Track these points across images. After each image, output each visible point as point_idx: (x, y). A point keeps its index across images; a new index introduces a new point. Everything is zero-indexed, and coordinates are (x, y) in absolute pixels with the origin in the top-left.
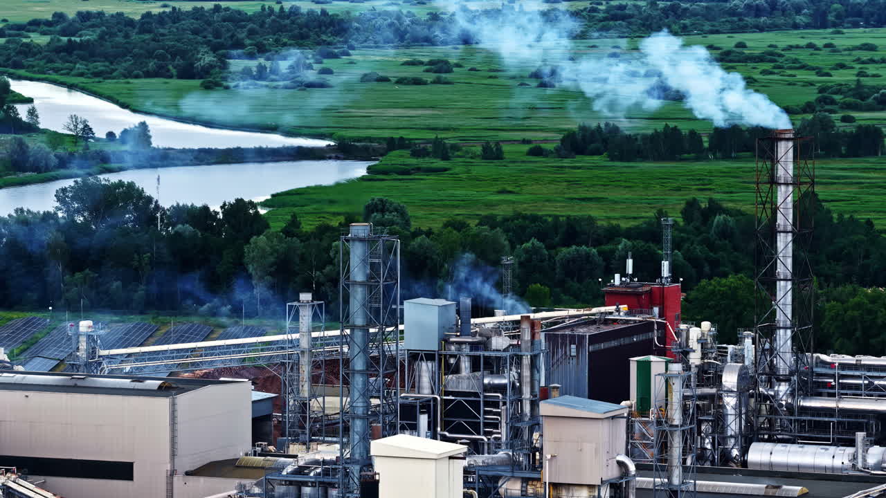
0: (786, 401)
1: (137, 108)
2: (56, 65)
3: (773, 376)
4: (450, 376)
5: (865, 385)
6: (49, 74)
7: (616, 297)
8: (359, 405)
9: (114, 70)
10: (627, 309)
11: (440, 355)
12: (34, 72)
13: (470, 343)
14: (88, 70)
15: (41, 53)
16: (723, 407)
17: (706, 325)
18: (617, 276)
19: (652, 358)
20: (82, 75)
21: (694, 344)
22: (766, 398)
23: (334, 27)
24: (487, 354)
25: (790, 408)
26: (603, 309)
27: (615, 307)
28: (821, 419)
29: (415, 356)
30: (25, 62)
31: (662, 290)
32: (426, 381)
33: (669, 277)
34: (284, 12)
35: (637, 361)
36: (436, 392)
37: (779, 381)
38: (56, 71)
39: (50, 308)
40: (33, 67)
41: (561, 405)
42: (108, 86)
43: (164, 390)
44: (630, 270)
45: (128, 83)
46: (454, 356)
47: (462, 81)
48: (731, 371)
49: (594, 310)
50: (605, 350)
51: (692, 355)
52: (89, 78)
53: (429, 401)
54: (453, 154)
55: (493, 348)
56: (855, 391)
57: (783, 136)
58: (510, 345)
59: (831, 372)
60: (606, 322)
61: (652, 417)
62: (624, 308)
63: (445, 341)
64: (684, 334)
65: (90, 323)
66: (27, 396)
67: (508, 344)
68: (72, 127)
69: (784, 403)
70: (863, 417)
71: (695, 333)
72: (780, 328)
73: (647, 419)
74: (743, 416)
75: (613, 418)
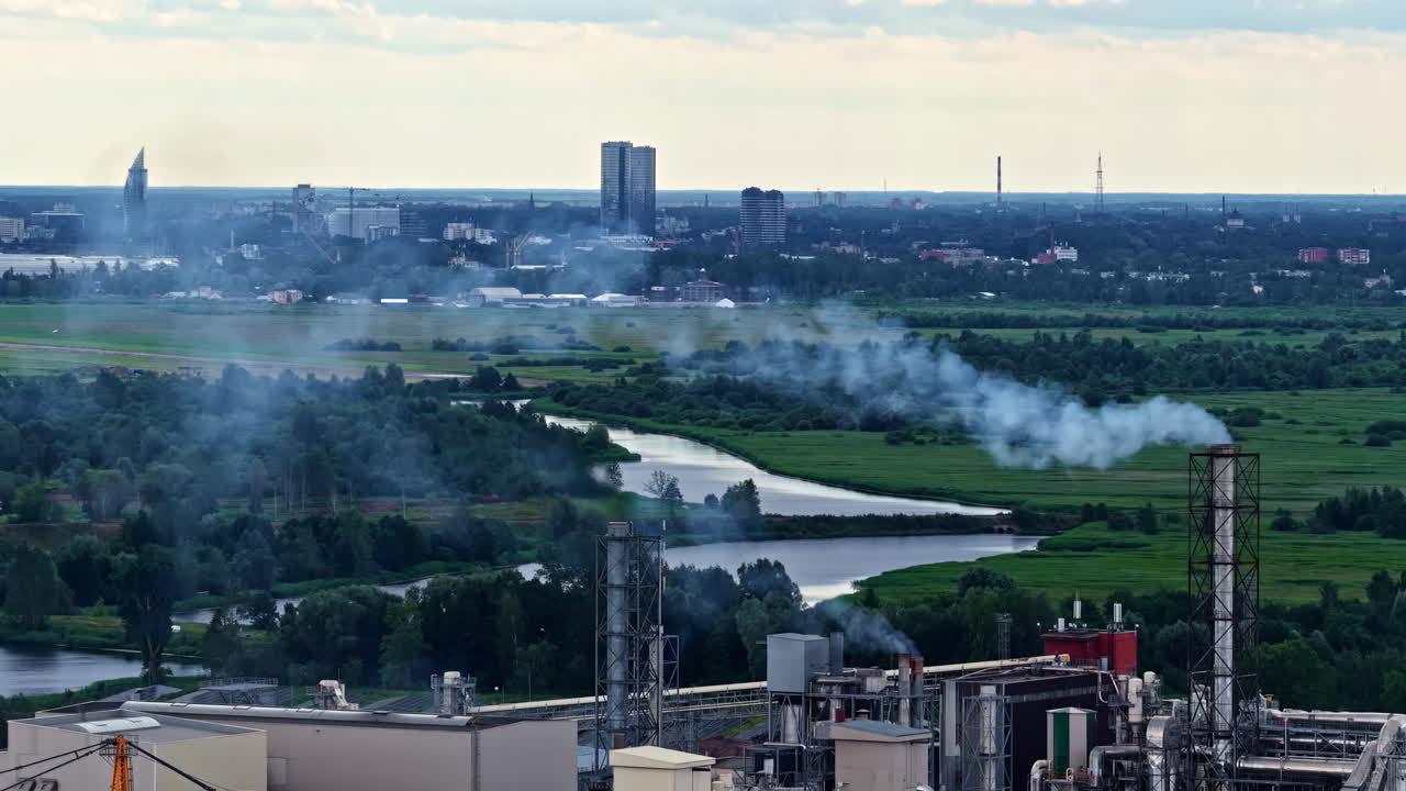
0: (1226, 762)
1: (778, 468)
2: (695, 412)
3: (1210, 733)
4: (819, 723)
5: (1318, 744)
6: (683, 424)
7: (1058, 645)
8: (616, 718)
9: (772, 419)
10: (1069, 659)
11: (806, 698)
12: (663, 422)
13: (840, 684)
14: (737, 418)
15: (678, 395)
16: (1147, 767)
17: (1149, 675)
18: (1061, 622)
19: (1072, 710)
20: (725, 425)
21: (1133, 699)
22: (1202, 758)
23: (1125, 363)
24: (858, 697)
25: (1229, 769)
26: (1040, 659)
27: (1054, 657)
28: (1263, 782)
29: (782, 699)
30: (654, 409)
31: (1112, 636)
32: (791, 727)
33: (1123, 623)
34: (1066, 342)
35: (1054, 713)
36: (802, 741)
37: (1218, 737)
38: (692, 419)
39: (497, 688)
40: (663, 414)
41: (854, 728)
42: (755, 440)
43: (468, 726)
44: (1077, 614)
45: (786, 436)
46: (823, 699)
47: (1264, 437)
48: (1157, 725)
49: (1031, 660)
50: (1028, 702)
51: (1131, 711)
52: (736, 429)
53: (793, 750)
54: (1166, 526)
55: (868, 689)
56: (1306, 750)
57: (1219, 452)
58: (887, 687)
59: (1279, 728)
60: (1043, 673)
61: (1070, 779)
62: (1065, 657)
63: (812, 681)
64: (1124, 686)
65: (457, 674)
66: (318, 731)
67: (884, 686)
68: (655, 487)
69: (1222, 763)
70: (1311, 781)
71: (1135, 684)
72: (1219, 676)
73: (1062, 781)
74: (1172, 778)
75: (912, 742)
